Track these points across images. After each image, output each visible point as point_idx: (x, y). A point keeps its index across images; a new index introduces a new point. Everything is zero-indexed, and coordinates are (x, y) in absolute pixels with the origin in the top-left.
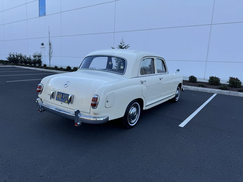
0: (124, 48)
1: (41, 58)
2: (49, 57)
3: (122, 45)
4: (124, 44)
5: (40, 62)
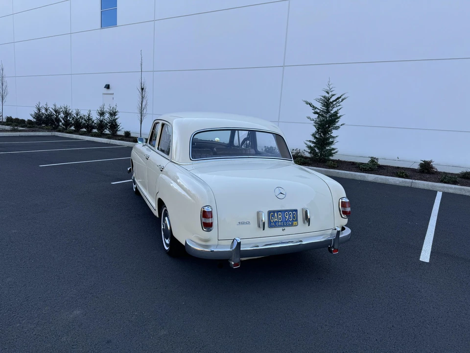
1: (116, 117)
3: (327, 95)
4: (333, 93)
5: (114, 126)
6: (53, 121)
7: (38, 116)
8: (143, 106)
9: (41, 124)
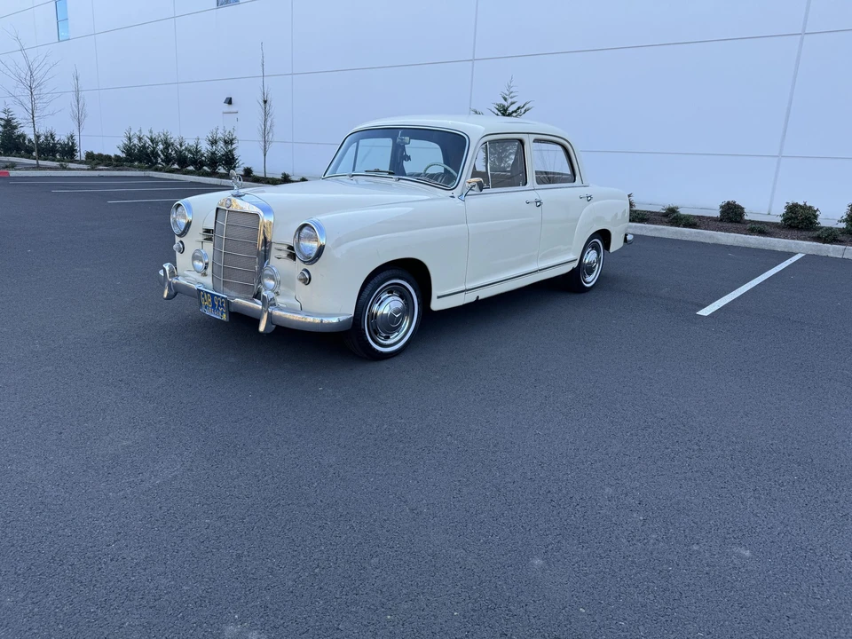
0: (513, 112)
1: (234, 146)
2: (263, 144)
3: (506, 104)
4: (513, 100)
5: (229, 160)
6: (147, 155)
7: (129, 150)
8: (268, 127)
9: (132, 161)
